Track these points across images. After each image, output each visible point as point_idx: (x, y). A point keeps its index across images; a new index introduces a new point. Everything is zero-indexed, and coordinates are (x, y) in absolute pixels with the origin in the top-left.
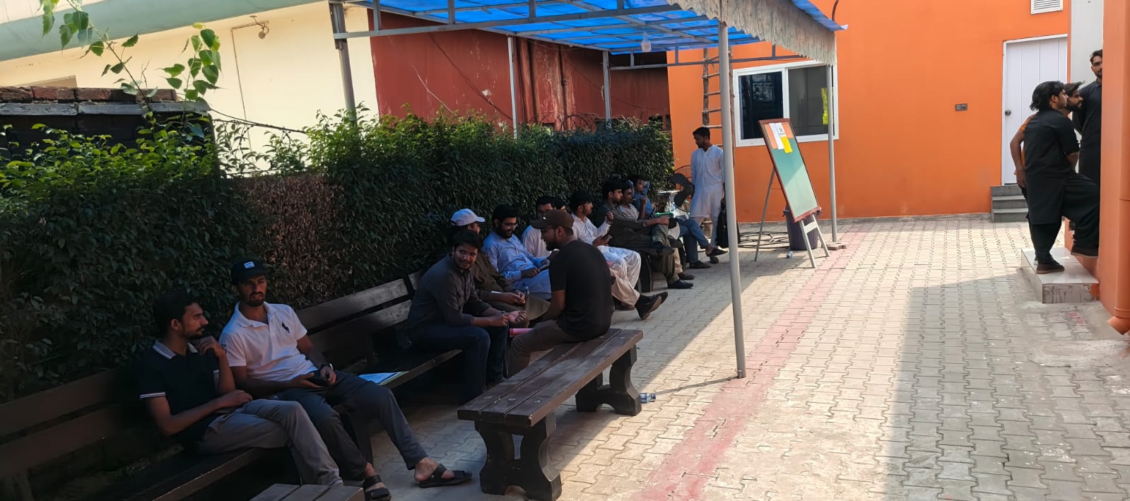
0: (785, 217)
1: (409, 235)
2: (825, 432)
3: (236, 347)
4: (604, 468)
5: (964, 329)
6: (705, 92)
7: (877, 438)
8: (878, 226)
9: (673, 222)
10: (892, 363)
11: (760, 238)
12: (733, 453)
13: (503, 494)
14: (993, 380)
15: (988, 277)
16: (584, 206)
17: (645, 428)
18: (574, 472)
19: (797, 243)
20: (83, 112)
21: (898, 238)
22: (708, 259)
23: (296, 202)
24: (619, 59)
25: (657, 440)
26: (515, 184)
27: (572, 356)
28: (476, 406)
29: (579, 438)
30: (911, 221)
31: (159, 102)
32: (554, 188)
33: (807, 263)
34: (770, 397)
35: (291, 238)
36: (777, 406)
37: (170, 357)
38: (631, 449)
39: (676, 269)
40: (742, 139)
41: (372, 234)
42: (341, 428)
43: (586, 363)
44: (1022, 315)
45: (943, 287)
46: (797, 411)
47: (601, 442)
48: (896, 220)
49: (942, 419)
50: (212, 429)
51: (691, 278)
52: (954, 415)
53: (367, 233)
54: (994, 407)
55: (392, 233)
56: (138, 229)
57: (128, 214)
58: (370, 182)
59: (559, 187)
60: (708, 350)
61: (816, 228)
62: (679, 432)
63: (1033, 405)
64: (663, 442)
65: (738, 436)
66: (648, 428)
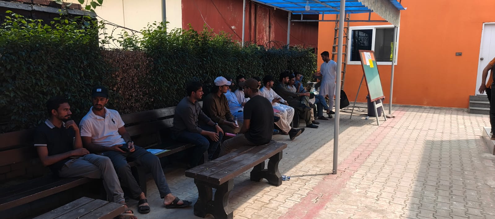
0: (367, 99)
1: (183, 86)
2: (373, 208)
3: (87, 128)
4: (257, 211)
5: (451, 163)
6: (335, 36)
7: (401, 215)
8: (412, 109)
9: (312, 96)
10: (412, 176)
11: (353, 109)
12: (324, 213)
13: (204, 218)
14: (465, 192)
15: (465, 139)
16: (270, 83)
17: (282, 193)
18: (241, 211)
19: (371, 113)
20: (35, 9)
21: (421, 116)
22: (327, 116)
23: (129, 63)
24: (296, 16)
25: (287, 200)
26: (238, 69)
27: (249, 152)
28: (195, 171)
29: (248, 194)
30: (428, 108)
31: (73, 9)
32: (257, 73)
33: (375, 123)
34: (347, 186)
35: (125, 80)
36: (350, 191)
37: (52, 128)
38: (272, 203)
39: (311, 118)
40: (350, 61)
41: (165, 83)
42: (131, 173)
43: (255, 156)
44: (482, 159)
45: (442, 141)
46: (360, 195)
47: (259, 198)
48: (421, 107)
49: (436, 209)
50: (66, 166)
51: (318, 123)
52: (443, 208)
53: (162, 82)
54: (465, 206)
55: (175, 84)
56: (48, 65)
57: (44, 57)
58: (167, 58)
59: (259, 73)
60: (320, 158)
61: (382, 106)
62: (299, 198)
63: (486, 208)
64: (289, 202)
65: (328, 204)
66: (283, 193)
